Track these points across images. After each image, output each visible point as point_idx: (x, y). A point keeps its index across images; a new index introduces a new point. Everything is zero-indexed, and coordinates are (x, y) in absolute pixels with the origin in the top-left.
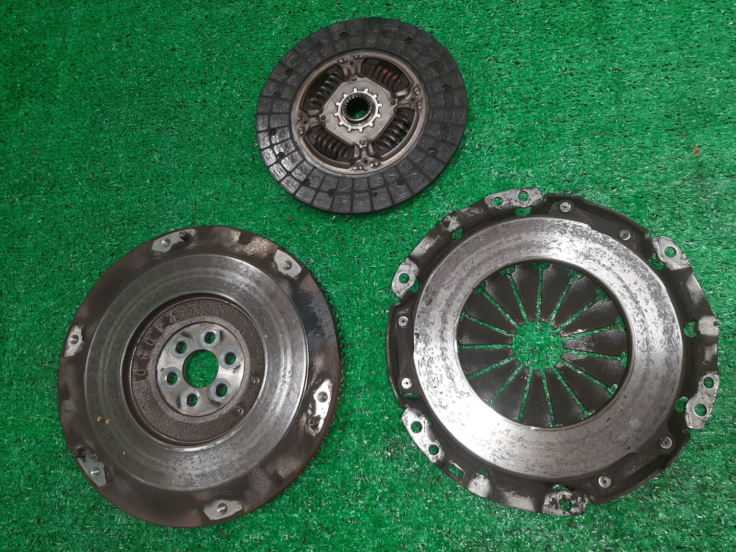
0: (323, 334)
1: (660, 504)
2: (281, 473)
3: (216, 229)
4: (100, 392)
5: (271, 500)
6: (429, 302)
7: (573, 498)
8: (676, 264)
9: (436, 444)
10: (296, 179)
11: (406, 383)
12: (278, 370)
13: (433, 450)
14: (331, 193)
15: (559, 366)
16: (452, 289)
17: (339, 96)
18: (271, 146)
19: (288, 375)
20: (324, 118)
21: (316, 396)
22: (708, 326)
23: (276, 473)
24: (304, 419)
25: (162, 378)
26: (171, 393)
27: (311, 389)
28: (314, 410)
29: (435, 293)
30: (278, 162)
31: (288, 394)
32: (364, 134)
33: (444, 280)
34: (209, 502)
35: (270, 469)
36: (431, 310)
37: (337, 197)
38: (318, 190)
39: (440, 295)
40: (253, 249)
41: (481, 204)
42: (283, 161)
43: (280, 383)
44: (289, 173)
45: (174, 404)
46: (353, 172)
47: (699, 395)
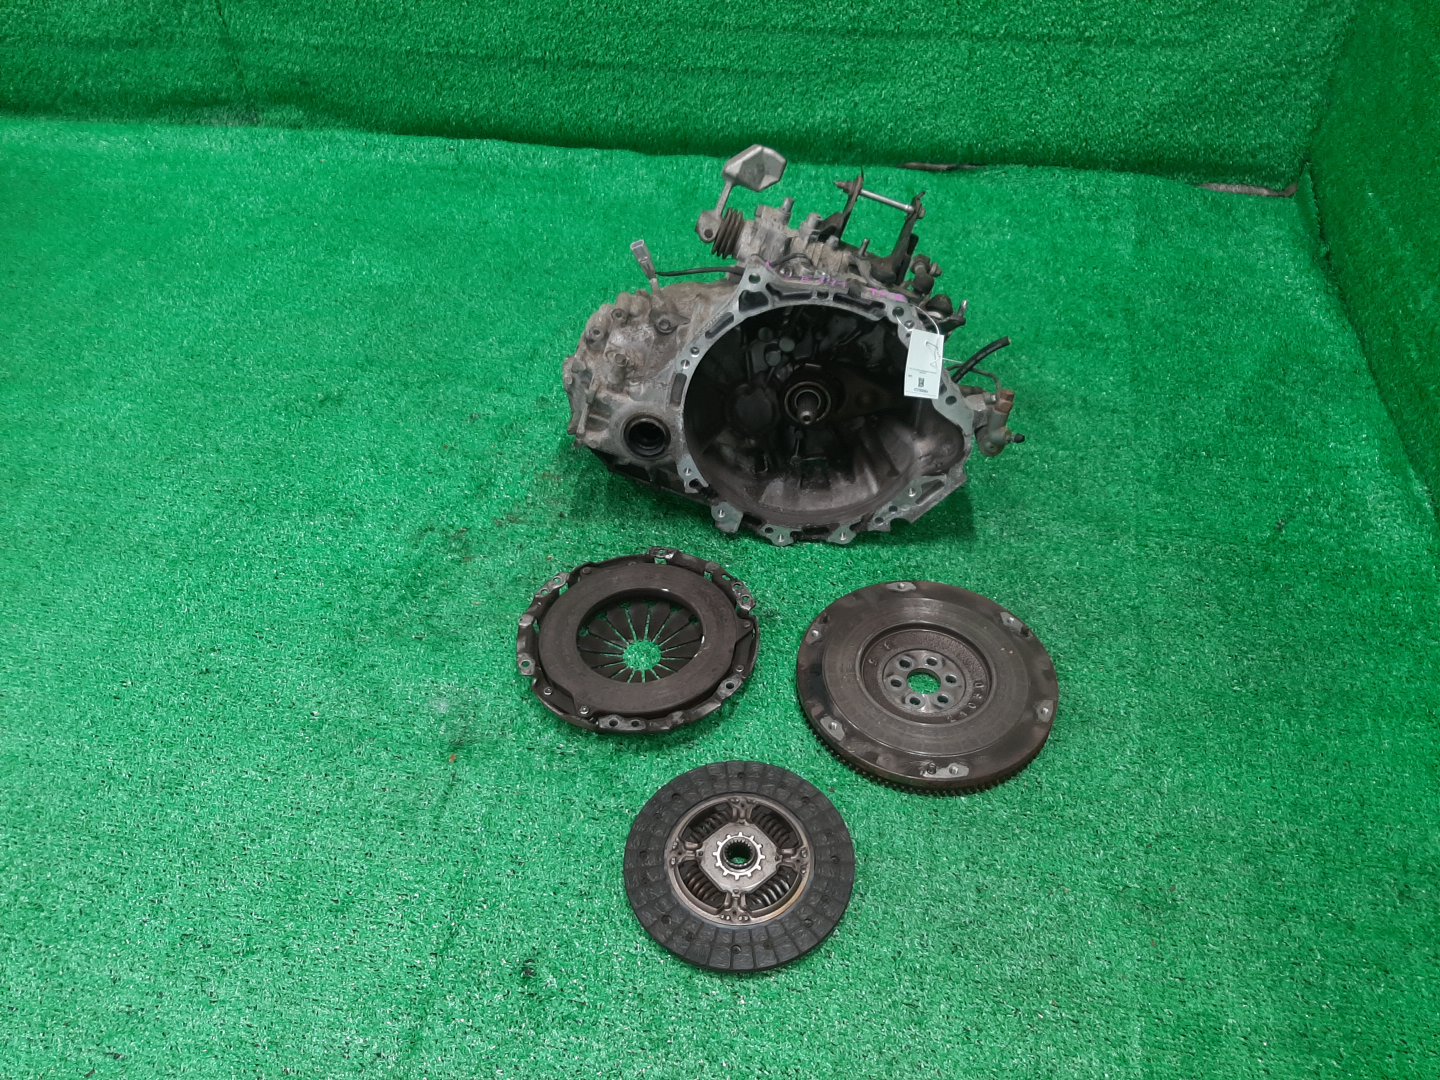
17: (756, 876)
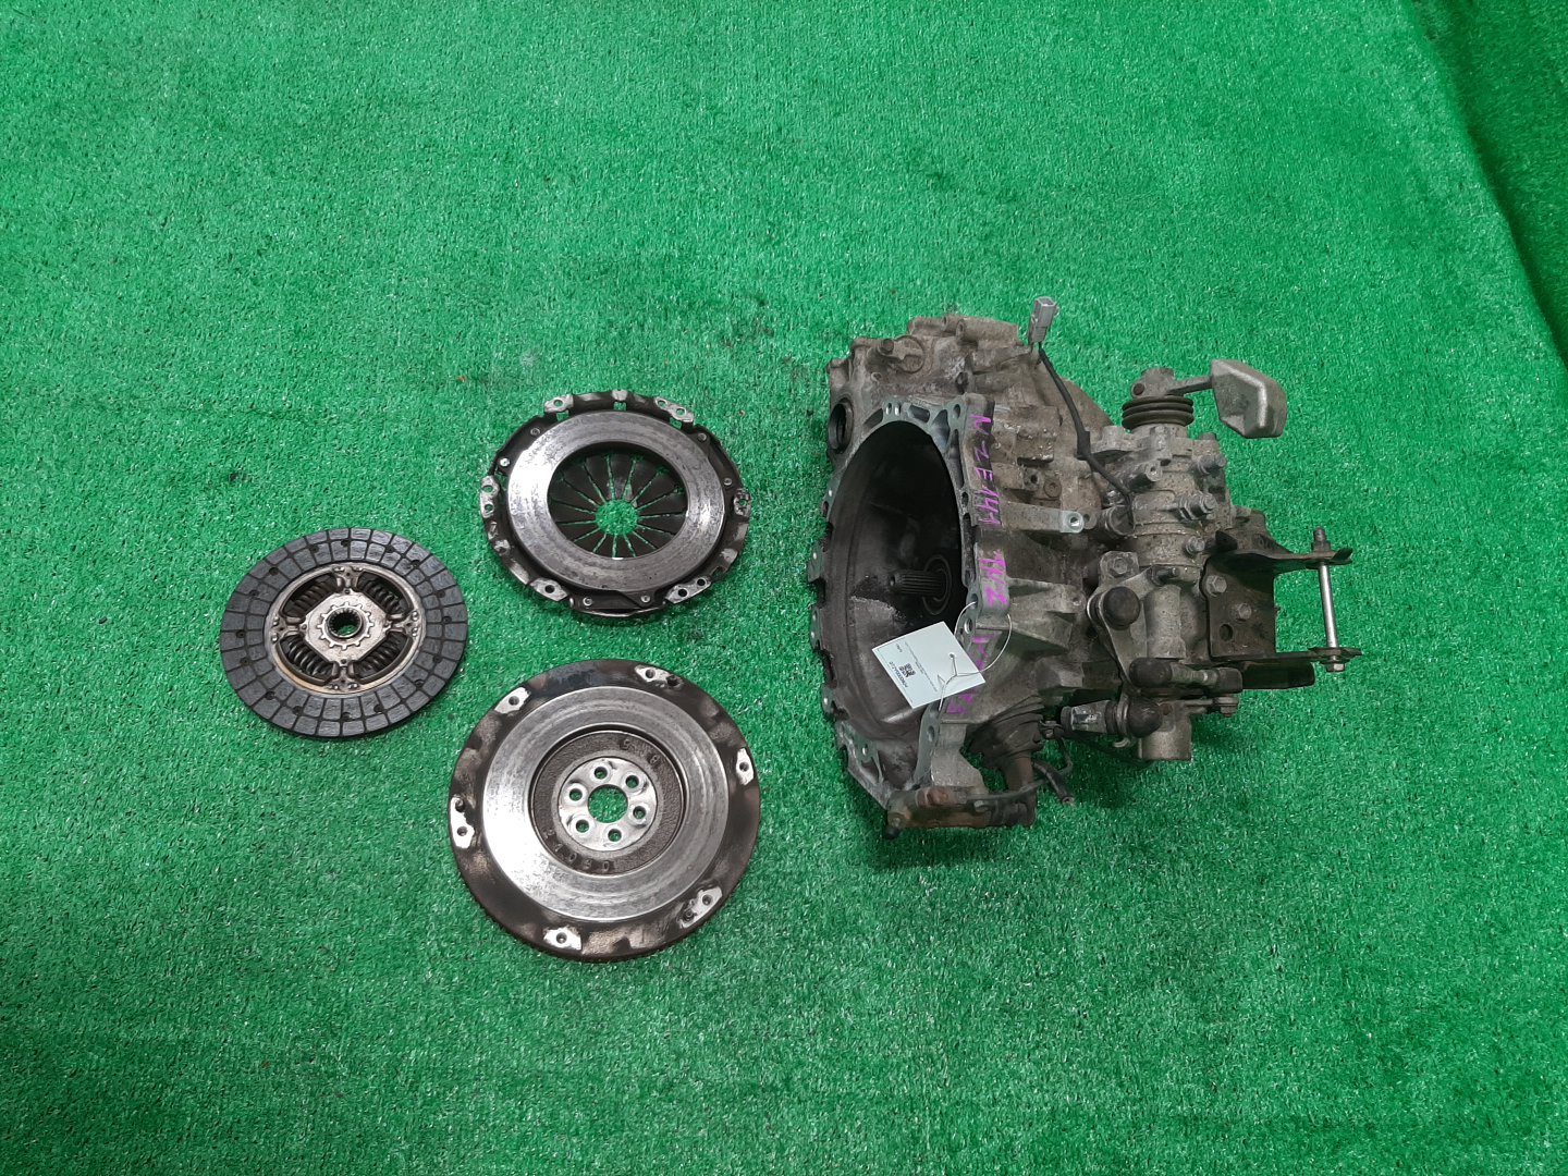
0: (591, 671)
1: (743, 461)
2: (714, 714)
3: (458, 774)
4: (624, 900)
5: (734, 724)
6: (575, 574)
7: (738, 497)
8: (567, 400)
9: (696, 580)
10: (412, 695)
11: (645, 600)
12: (621, 712)
13: (701, 583)
14: (437, 659)
15: (635, 505)
16: (566, 555)
18: (363, 718)
19: (627, 704)
20: (344, 661)
21: (649, 680)
22: (620, 395)
23: (714, 718)
24: (668, 691)
25: (614, 846)
26: (630, 835)
27: (640, 684)
28: (661, 683)
29: (567, 569)
30: (385, 712)
31: (645, 704)
32: (377, 623)
33: (556, 560)
34: (738, 779)
35: (710, 723)
36: (581, 573)
37: (443, 654)
38: (431, 673)
39: (570, 565)
40: (489, 735)
41: (487, 522)
42: (386, 707)
43: (634, 711)
44: (403, 701)
45: (642, 832)
46: (417, 638)
47: (670, 411)
